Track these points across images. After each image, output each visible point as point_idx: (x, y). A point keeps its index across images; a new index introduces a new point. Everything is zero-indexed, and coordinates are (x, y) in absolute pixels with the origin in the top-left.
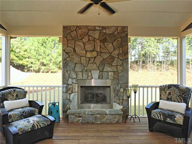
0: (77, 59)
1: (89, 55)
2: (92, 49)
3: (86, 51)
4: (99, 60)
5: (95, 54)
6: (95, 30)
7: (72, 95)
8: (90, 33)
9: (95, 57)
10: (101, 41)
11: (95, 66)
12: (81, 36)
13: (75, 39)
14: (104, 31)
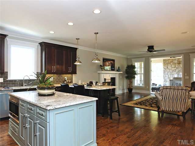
0: (168, 71)
1: (173, 69)
2: (174, 67)
3: (172, 68)
4: (177, 70)
5: (175, 68)
6: (176, 60)
7: (167, 83)
8: (174, 61)
9: (175, 70)
10: (178, 64)
11: (175, 73)
12: (170, 62)
13: (168, 64)
14: (179, 60)
